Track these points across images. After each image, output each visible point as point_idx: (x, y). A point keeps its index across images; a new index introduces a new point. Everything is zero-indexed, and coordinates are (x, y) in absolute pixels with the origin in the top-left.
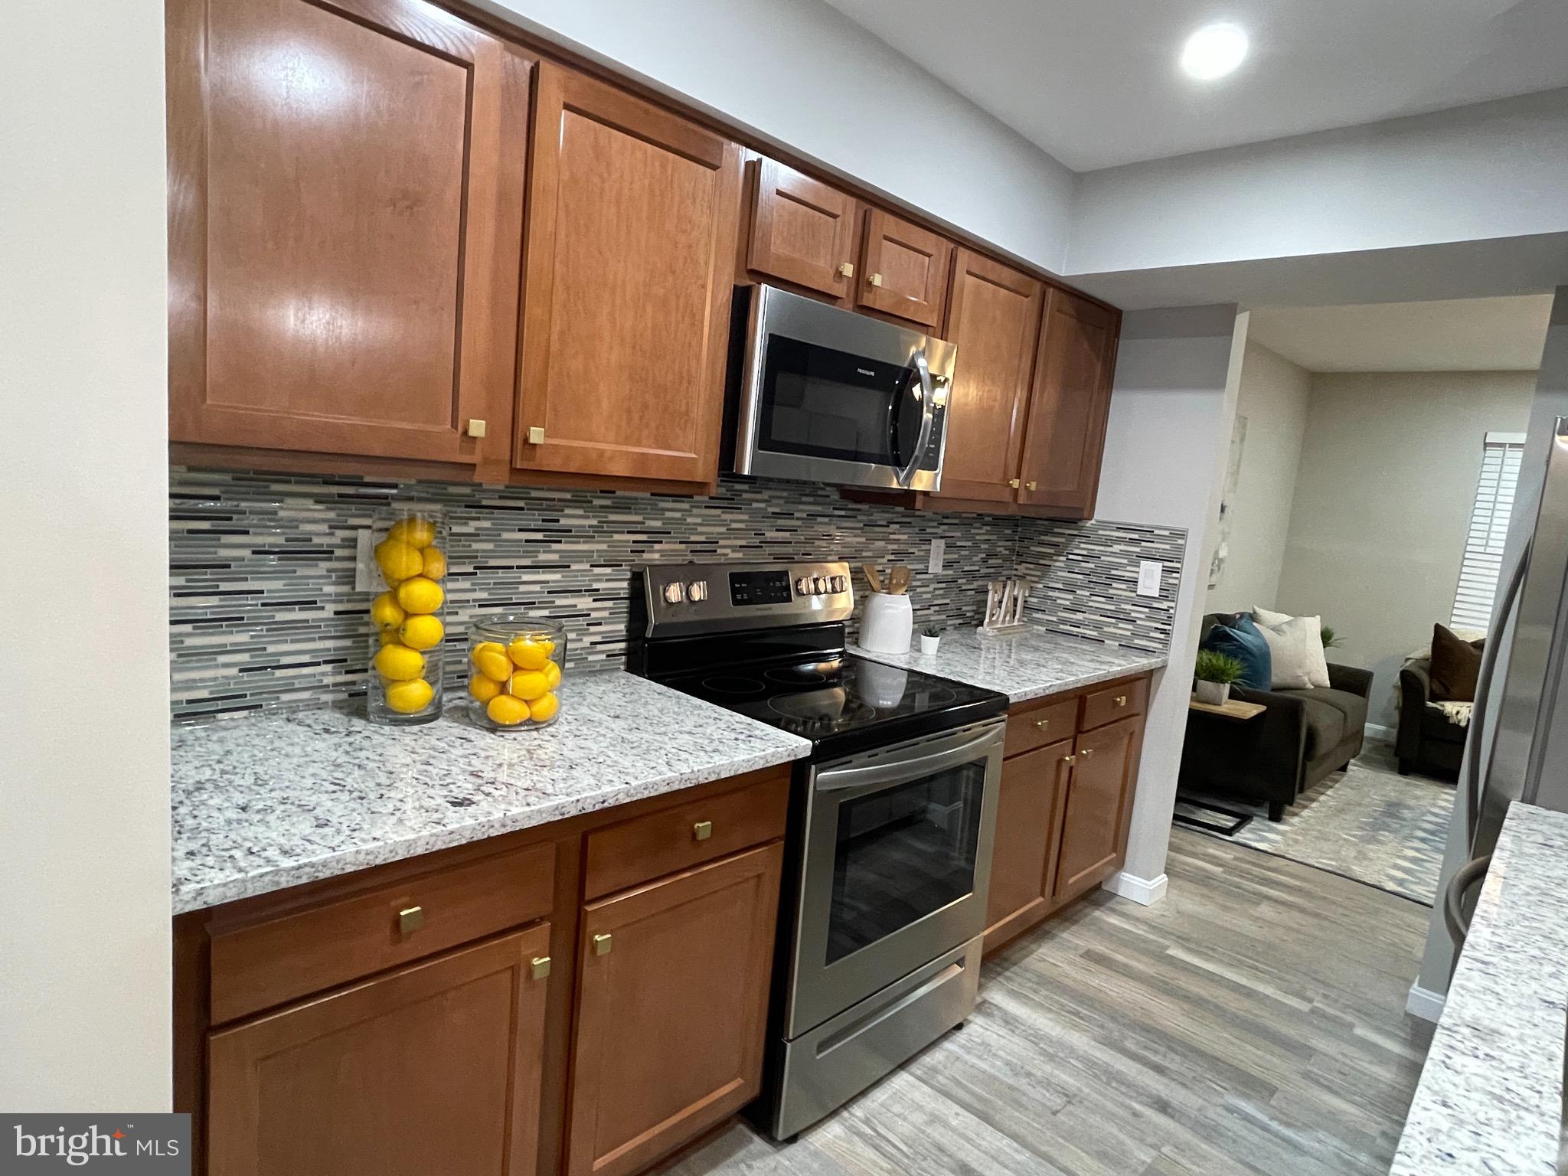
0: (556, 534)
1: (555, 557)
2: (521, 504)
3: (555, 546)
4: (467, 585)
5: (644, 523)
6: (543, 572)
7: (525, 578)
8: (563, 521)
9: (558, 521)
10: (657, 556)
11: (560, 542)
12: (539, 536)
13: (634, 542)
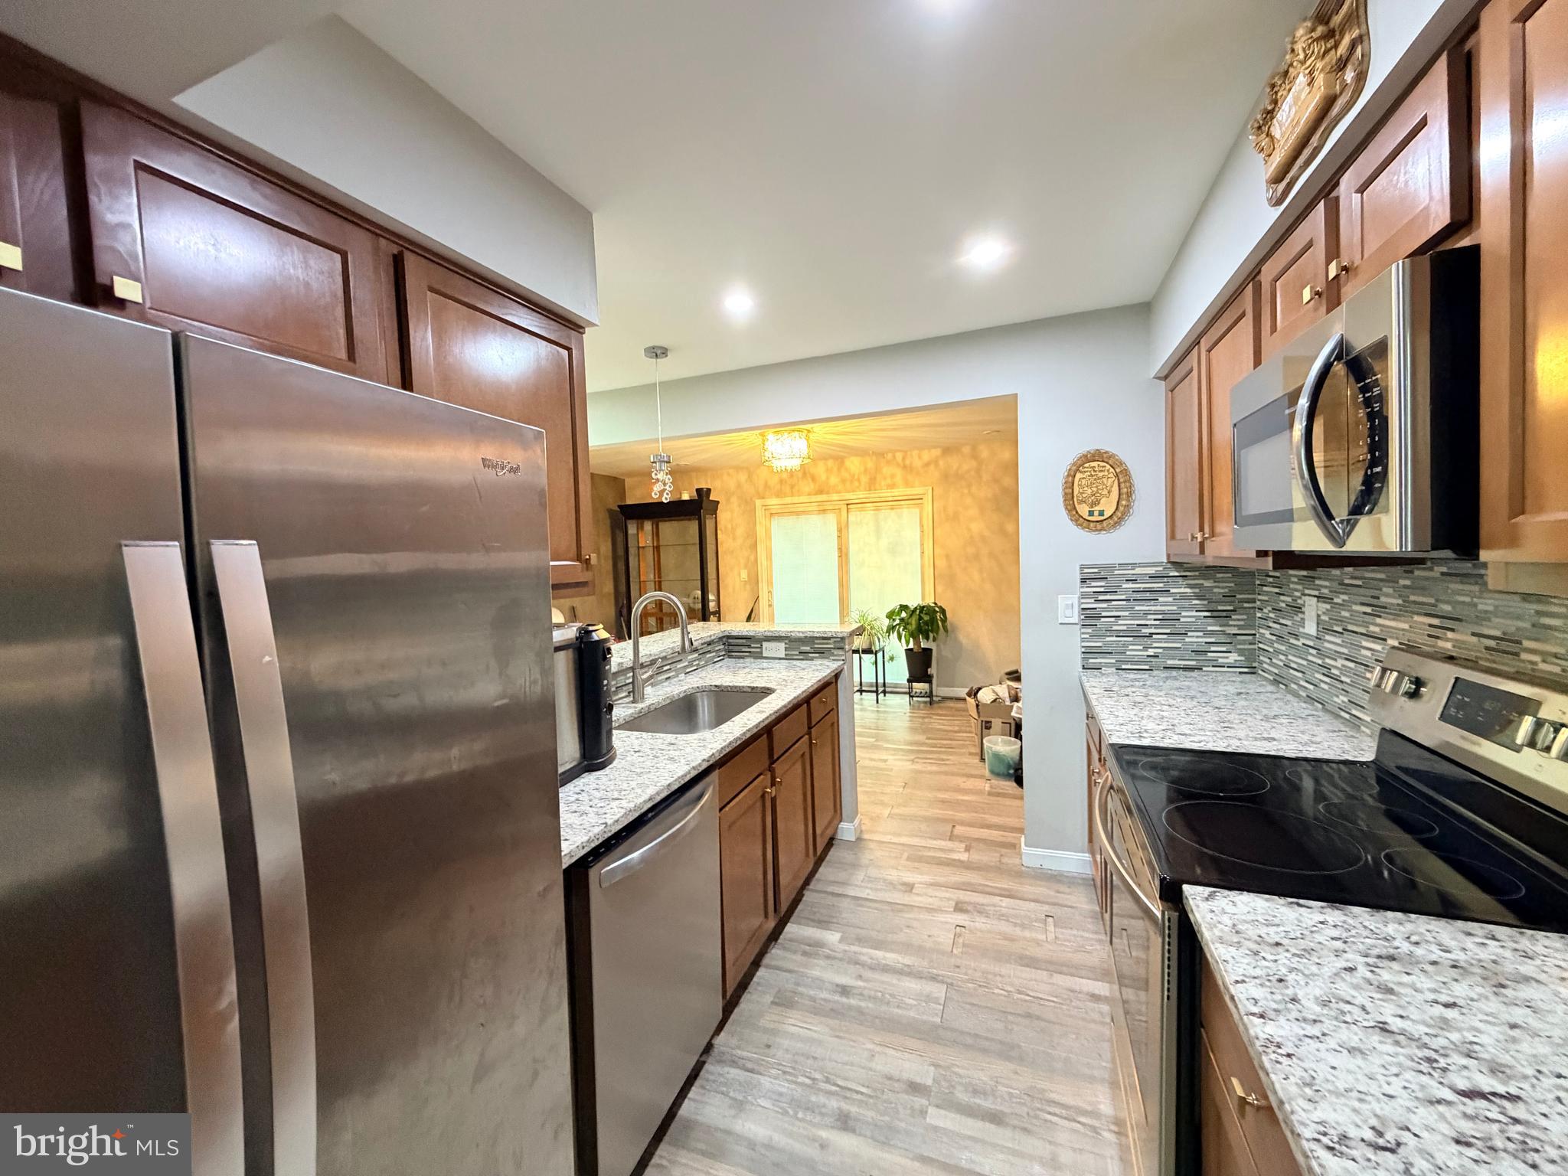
0: (1380, 610)
1: (1377, 629)
2: (1359, 583)
3: (1379, 621)
4: (1338, 641)
5: (1436, 606)
6: (1374, 642)
7: (1364, 644)
8: (1383, 599)
9: (1378, 598)
10: (1449, 645)
11: (1380, 617)
12: (1369, 610)
13: (1431, 626)
